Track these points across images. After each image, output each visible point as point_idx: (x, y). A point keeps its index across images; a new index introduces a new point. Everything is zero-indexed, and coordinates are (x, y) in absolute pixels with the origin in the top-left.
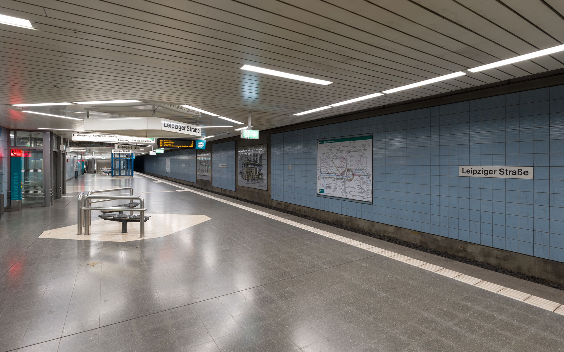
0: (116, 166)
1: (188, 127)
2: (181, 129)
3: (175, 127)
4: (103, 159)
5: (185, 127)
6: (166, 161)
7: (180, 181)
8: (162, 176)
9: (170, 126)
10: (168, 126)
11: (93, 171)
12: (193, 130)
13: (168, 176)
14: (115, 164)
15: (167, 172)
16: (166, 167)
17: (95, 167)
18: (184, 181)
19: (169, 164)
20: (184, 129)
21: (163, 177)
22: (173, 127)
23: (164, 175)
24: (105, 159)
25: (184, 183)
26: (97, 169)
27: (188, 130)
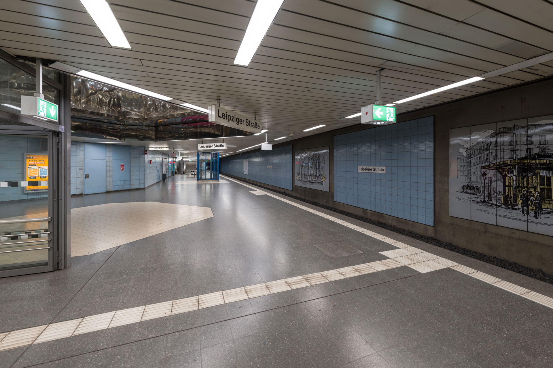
0: (201, 168)
1: (247, 121)
2: (238, 122)
3: (231, 120)
4: (190, 161)
5: (243, 121)
6: (244, 163)
7: (262, 185)
8: (239, 177)
9: (226, 117)
10: (224, 117)
11: (182, 173)
12: (252, 125)
13: (246, 178)
14: (201, 166)
15: (245, 173)
16: (244, 168)
17: (184, 168)
18: (269, 185)
19: (247, 166)
20: (242, 122)
21: (240, 179)
22: (229, 119)
23: (241, 176)
24: (192, 161)
25: (270, 187)
26: (186, 170)
27: (247, 124)
